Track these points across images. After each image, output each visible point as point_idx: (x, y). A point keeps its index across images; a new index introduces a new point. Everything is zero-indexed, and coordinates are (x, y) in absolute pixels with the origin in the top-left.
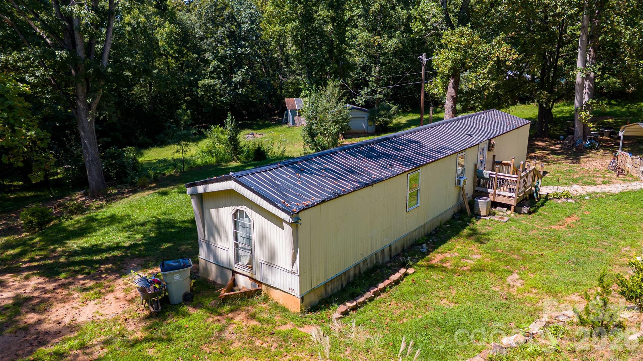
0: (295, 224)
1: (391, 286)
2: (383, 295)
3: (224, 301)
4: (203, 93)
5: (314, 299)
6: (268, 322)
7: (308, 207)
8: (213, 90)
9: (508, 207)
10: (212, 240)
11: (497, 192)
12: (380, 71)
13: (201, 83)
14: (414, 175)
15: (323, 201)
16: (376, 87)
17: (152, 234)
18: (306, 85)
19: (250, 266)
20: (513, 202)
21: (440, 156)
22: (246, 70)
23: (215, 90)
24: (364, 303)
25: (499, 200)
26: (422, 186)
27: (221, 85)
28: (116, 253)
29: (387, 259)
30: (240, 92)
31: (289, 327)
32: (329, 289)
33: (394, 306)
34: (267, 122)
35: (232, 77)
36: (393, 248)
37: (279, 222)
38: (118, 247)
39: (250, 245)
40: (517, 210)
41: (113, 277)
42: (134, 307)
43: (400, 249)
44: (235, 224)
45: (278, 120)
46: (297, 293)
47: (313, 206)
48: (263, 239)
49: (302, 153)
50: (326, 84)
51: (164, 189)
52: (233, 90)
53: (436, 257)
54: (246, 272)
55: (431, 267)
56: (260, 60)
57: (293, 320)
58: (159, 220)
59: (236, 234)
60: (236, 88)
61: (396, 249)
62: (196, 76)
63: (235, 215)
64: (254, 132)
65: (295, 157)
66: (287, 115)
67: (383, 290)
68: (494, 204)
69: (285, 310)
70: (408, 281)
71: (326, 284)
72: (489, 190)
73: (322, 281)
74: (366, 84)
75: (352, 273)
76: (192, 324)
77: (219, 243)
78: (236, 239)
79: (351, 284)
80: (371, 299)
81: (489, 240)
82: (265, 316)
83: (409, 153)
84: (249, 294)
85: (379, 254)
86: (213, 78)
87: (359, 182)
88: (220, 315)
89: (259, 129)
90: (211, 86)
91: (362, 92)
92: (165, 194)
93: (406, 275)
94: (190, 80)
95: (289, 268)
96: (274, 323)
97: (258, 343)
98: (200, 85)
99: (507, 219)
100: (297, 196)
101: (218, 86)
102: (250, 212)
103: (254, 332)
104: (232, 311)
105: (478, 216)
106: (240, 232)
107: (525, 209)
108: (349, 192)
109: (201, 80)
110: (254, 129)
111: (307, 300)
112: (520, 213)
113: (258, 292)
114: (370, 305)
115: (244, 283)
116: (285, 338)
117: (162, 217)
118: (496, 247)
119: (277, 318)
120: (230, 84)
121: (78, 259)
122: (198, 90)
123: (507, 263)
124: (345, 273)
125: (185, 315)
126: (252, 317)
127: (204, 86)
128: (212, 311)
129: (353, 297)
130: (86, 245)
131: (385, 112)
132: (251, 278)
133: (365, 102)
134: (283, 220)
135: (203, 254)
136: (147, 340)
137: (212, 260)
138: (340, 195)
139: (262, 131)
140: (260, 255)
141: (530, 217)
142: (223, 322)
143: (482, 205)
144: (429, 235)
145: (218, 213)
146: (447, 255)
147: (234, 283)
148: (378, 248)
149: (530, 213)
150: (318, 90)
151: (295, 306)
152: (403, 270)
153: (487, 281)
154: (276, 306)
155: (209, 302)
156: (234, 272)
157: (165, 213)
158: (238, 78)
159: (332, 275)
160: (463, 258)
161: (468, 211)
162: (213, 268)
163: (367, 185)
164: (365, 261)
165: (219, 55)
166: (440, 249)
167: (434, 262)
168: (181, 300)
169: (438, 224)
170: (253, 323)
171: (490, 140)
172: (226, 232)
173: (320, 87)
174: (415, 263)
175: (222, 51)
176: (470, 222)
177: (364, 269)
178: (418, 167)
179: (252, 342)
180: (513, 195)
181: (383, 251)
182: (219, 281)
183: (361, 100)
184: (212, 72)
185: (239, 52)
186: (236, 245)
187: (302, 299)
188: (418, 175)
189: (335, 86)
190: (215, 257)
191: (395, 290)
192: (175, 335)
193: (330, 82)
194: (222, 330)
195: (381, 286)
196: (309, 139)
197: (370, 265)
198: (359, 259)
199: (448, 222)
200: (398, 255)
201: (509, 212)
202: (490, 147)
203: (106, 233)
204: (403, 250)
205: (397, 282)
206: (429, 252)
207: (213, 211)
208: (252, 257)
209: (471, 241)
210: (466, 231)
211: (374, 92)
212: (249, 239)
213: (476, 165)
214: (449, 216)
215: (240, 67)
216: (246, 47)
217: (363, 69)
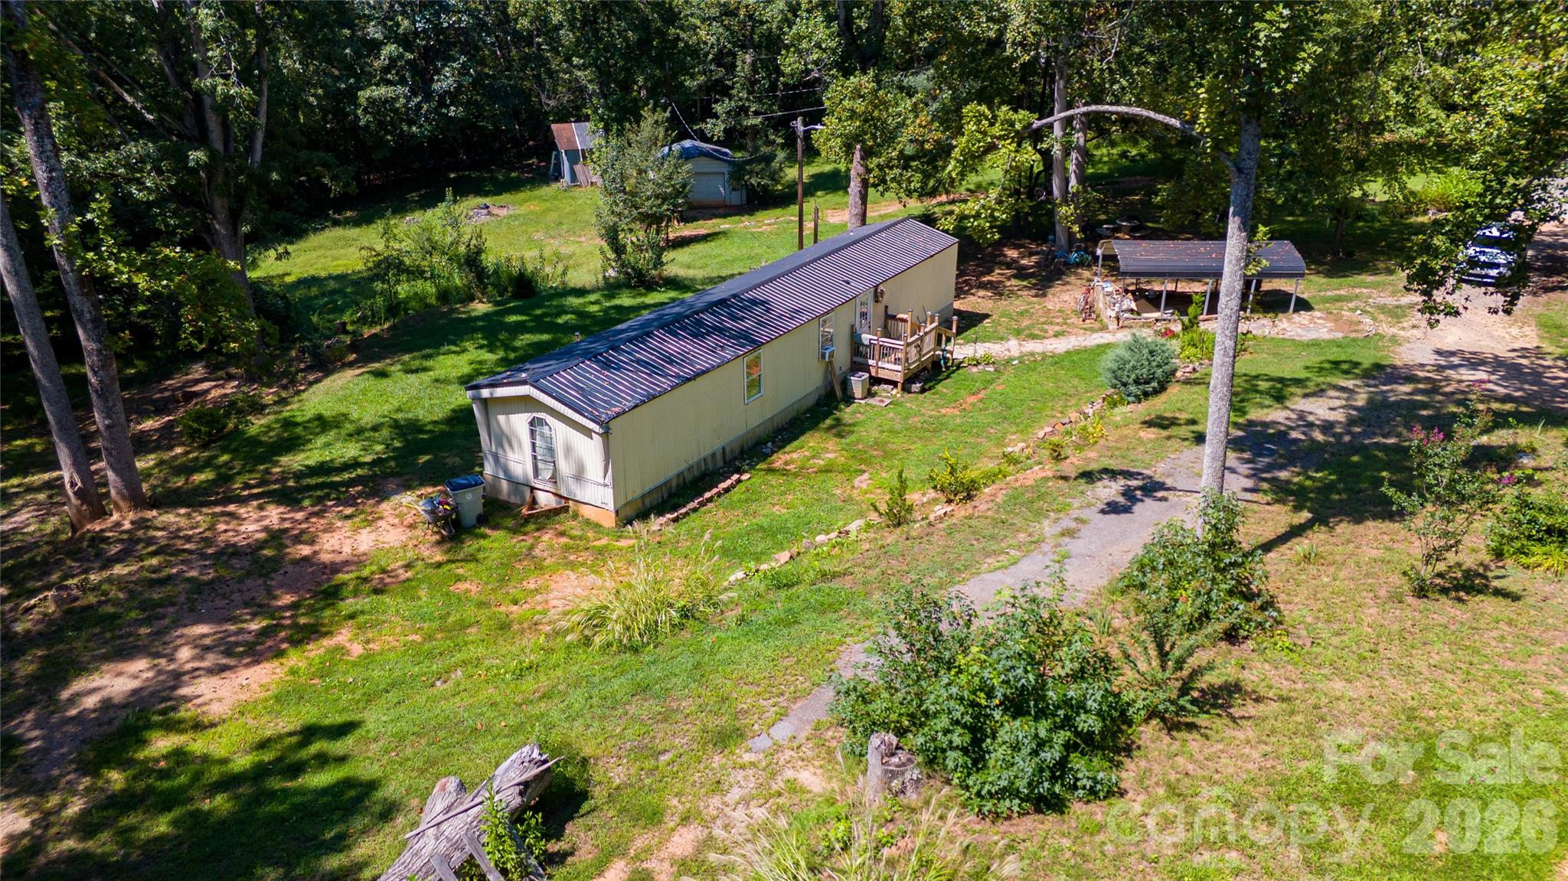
0: (606, 435)
1: (719, 495)
2: (710, 505)
3: (527, 520)
4: (369, 117)
5: (629, 512)
6: (581, 538)
7: (618, 415)
8: (391, 110)
9: (894, 384)
10: (500, 452)
11: (880, 364)
12: (753, 64)
13: (363, 95)
14: (752, 357)
15: (636, 406)
16: (748, 99)
17: (397, 444)
18: (597, 109)
19: (554, 479)
20: (899, 378)
21: (793, 324)
22: (463, 65)
23: (396, 111)
24: (687, 514)
25: (882, 374)
26: (765, 369)
27: (409, 99)
28: (360, 472)
29: (720, 463)
30: (452, 114)
31: (604, 541)
32: (647, 502)
33: (720, 514)
34: (513, 175)
35: (432, 80)
36: (728, 450)
37: (588, 432)
38: (355, 464)
39: (553, 456)
40: (906, 389)
41: (372, 501)
42: (418, 532)
43: (737, 451)
44: (532, 433)
45: (538, 167)
46: (611, 506)
47: (624, 412)
48: (568, 450)
49: (600, 277)
50: (638, 119)
51: (377, 365)
52: (436, 111)
53: (779, 459)
54: (549, 487)
55: (771, 471)
56: (494, 39)
57: (607, 535)
58: (396, 421)
59: (534, 445)
60: (442, 103)
61: (732, 451)
62: (352, 81)
63: (532, 423)
64: (487, 201)
65: (588, 287)
66: (558, 158)
67: (710, 500)
68: (876, 381)
69: (598, 526)
70: (741, 487)
71: (643, 496)
72: (871, 362)
73: (638, 493)
74: (725, 91)
75: (674, 484)
76: (496, 545)
77: (511, 455)
78: (534, 450)
79: (671, 495)
80: (695, 510)
81: (853, 432)
82: (575, 533)
83: (748, 324)
84: (556, 512)
85: (709, 460)
86: (389, 83)
87: (678, 376)
88: (525, 534)
89: (498, 193)
90: (386, 101)
91: (718, 108)
92: (382, 374)
93: (739, 481)
94: (339, 89)
95: (601, 481)
96: (587, 539)
97: (572, 558)
98: (362, 101)
99: (887, 401)
100: (605, 402)
101: (402, 101)
102: (549, 419)
103: (567, 548)
104: (538, 530)
105: (849, 399)
106: (538, 442)
107: (916, 387)
108: (665, 392)
109: (362, 89)
110: (486, 194)
111: (622, 514)
112: (910, 392)
113: (565, 509)
114: (693, 516)
115: (546, 500)
116: (601, 552)
117: (399, 416)
118: (858, 442)
119: (590, 535)
120: (428, 96)
121: (312, 481)
122: (359, 112)
123: (862, 461)
124: (665, 483)
125: (485, 537)
126: (562, 534)
127: (371, 101)
128: (514, 531)
129: (674, 509)
130: (311, 462)
131: (763, 165)
132: (555, 494)
133: (725, 131)
134: (592, 431)
135: (489, 469)
136: (449, 561)
137: (501, 475)
138: (654, 397)
139: (505, 198)
140: (565, 468)
141: (921, 396)
142: (531, 541)
143: (857, 384)
144: (779, 431)
145: (508, 421)
146: (795, 456)
147: (534, 502)
148: (706, 452)
149: (923, 391)
150: (620, 133)
151: (609, 521)
152: (736, 477)
153: (831, 484)
154: (588, 522)
155: (510, 522)
156: (533, 489)
157: (399, 410)
158: (445, 81)
159: (650, 485)
160: (813, 457)
161: (839, 394)
162: (504, 485)
163: (689, 380)
164: (690, 469)
165: (401, 31)
166: (788, 448)
167: (777, 465)
168: (474, 522)
169: (794, 414)
170: (564, 540)
171: (876, 287)
172: (520, 442)
173: (627, 125)
174: (752, 467)
175: (406, 23)
176: (836, 408)
177: (689, 477)
178: (758, 345)
179: (566, 558)
180: (899, 368)
181: (713, 455)
182: (513, 500)
183: (716, 128)
184: (386, 70)
185: (445, 25)
186: (535, 457)
187: (617, 512)
188: (758, 357)
189: (656, 122)
190: (506, 471)
191: (725, 500)
192: (481, 556)
193: (645, 112)
194: (531, 548)
195: (707, 495)
196: (612, 256)
197: (696, 473)
198: (683, 466)
199: (809, 410)
200: (735, 459)
201: (895, 392)
202: (877, 296)
203: (327, 445)
204: (742, 451)
205: (727, 490)
206: (773, 452)
207: (502, 418)
208: (555, 470)
209: (829, 436)
210: (829, 422)
211: (743, 110)
212: (551, 450)
213: (853, 326)
214: (811, 401)
215: (449, 59)
216: (460, 12)
217: (718, 60)
